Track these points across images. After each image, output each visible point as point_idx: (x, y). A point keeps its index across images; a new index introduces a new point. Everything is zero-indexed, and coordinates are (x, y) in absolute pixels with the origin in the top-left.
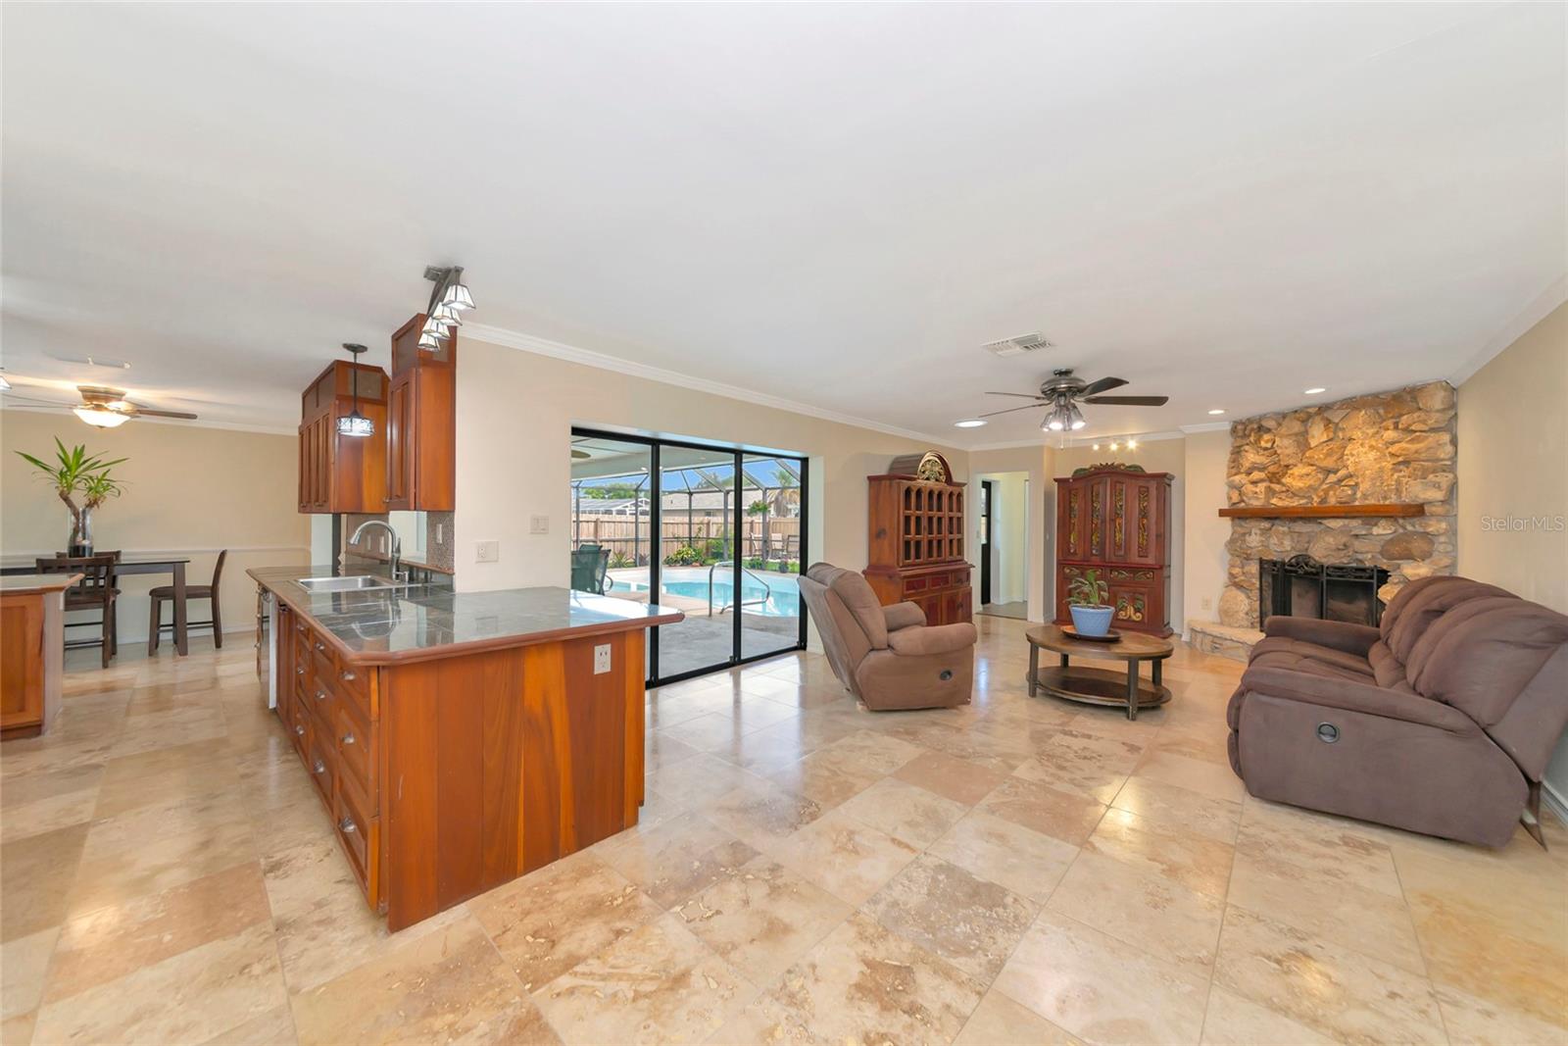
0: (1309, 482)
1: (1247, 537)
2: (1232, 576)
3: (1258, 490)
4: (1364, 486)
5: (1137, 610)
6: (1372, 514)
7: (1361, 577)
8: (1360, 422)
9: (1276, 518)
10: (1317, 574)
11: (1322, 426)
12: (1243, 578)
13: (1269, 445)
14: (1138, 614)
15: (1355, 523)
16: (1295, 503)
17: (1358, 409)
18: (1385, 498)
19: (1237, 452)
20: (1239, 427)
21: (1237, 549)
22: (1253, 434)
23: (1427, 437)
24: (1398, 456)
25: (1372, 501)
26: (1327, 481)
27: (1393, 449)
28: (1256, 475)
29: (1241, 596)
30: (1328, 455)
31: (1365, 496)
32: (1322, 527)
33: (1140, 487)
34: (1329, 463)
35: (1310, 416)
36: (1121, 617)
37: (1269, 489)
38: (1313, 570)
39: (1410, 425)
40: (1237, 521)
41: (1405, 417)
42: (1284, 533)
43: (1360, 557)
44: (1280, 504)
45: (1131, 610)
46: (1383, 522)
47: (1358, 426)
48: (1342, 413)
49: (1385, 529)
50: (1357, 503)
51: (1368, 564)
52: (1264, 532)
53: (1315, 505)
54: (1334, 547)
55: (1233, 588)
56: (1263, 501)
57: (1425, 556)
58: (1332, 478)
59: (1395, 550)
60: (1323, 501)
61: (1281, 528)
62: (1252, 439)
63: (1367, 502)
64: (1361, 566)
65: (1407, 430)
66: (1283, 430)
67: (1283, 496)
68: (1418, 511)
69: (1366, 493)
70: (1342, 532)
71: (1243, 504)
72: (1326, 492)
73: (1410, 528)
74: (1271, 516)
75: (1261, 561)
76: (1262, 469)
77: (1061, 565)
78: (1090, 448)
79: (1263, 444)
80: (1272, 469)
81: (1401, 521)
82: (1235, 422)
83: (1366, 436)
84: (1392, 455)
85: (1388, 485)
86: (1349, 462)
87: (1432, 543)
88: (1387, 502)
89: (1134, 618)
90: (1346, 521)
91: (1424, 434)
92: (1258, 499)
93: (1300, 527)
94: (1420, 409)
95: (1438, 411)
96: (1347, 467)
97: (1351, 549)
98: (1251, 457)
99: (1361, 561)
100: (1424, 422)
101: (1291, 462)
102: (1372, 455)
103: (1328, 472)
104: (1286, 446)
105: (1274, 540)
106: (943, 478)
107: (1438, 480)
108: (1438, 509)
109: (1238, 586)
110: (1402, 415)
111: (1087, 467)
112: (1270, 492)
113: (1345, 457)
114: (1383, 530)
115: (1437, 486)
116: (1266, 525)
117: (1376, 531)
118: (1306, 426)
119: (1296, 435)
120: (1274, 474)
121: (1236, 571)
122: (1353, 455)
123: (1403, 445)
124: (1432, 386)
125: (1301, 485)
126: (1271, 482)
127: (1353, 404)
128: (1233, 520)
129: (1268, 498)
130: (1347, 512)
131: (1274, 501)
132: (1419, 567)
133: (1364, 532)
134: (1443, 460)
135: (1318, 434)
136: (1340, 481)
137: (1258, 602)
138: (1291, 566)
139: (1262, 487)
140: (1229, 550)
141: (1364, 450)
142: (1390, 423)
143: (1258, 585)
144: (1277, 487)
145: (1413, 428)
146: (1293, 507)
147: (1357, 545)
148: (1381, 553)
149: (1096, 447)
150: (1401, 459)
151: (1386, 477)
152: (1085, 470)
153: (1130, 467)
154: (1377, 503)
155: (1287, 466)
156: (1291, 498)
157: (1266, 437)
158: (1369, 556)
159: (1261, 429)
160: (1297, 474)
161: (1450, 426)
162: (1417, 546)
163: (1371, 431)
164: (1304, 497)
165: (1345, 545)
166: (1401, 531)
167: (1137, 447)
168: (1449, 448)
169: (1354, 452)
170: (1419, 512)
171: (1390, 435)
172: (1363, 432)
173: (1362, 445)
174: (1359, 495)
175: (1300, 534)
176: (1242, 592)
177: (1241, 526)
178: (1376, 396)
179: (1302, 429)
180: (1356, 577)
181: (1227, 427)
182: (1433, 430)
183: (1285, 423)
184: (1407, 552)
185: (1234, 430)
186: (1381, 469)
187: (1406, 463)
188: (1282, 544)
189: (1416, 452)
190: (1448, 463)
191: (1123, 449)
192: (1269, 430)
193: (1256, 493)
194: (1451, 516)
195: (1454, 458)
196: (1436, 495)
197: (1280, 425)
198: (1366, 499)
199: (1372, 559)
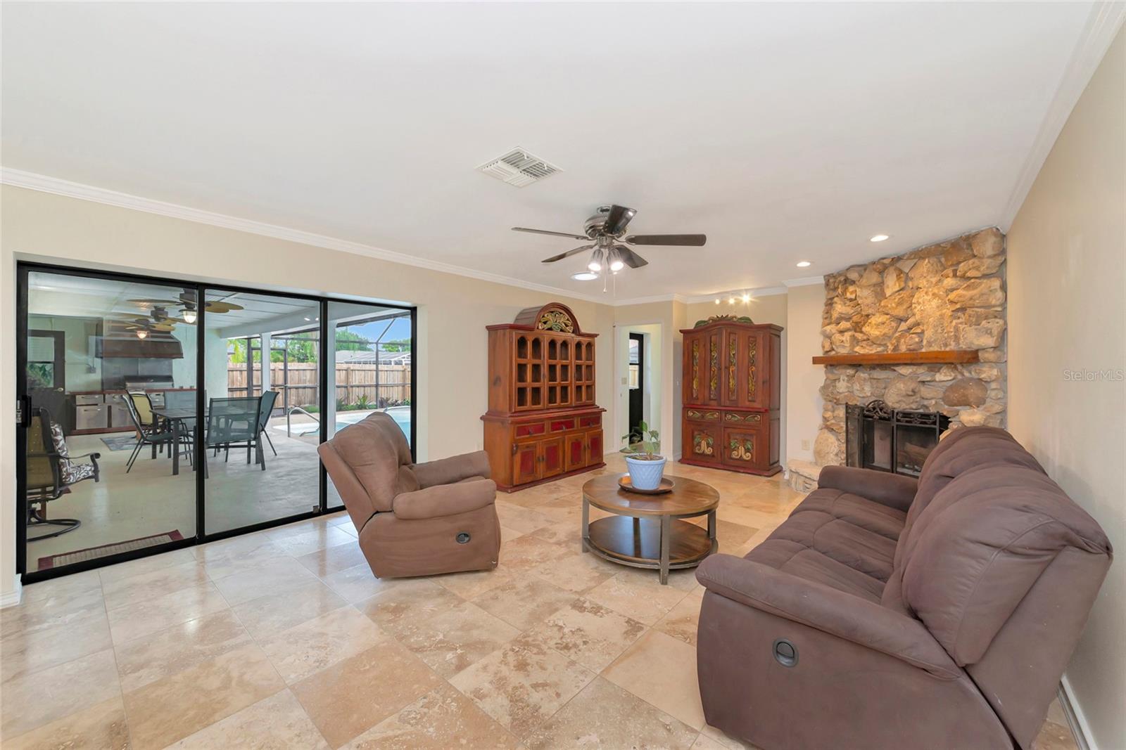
0: (884, 329)
1: (837, 384)
2: (825, 419)
3: (844, 339)
4: (929, 334)
5: (747, 450)
6: (936, 362)
7: (925, 423)
8: (925, 270)
9: (860, 365)
10: (889, 419)
11: (895, 275)
12: (833, 421)
13: (853, 296)
14: (748, 454)
15: (921, 370)
16: (874, 350)
17: (924, 258)
18: (946, 345)
19: (830, 304)
20: (831, 280)
21: (828, 392)
22: (840, 286)
23: (981, 284)
24: (956, 303)
25: (935, 348)
26: (899, 330)
27: (952, 296)
28: (844, 325)
29: (832, 438)
30: (899, 304)
31: (930, 344)
32: (896, 374)
33: (749, 337)
34: (900, 312)
35: (885, 267)
36: (734, 456)
37: (853, 338)
38: (886, 415)
39: (966, 272)
40: (829, 367)
41: (962, 264)
42: (865, 379)
43: (926, 403)
44: (862, 352)
45: (742, 450)
46: (944, 370)
47: (924, 275)
48: (911, 263)
49: (946, 375)
50: (924, 350)
51: (932, 410)
52: (849, 378)
53: (889, 352)
54: (904, 393)
55: (826, 431)
56: (848, 349)
57: (980, 402)
58: (904, 326)
59: (954, 396)
60: (896, 348)
61: (862, 375)
62: (840, 291)
63: (932, 349)
64: (927, 412)
65: (964, 277)
66: (864, 281)
67: (864, 344)
68: (972, 357)
69: (932, 342)
70: (911, 378)
71: (833, 353)
72: (898, 339)
73: (967, 374)
74: (856, 363)
75: (847, 406)
76: (848, 319)
77: (686, 408)
78: (713, 303)
79: (849, 295)
80: (855, 319)
81: (959, 367)
82: (829, 275)
83: (930, 285)
84: (952, 302)
85: (948, 332)
86: (916, 310)
87: (985, 389)
88: (948, 349)
89: (744, 457)
90: (915, 368)
91: (978, 281)
92: (844, 347)
93: (877, 374)
94: (975, 256)
95: (989, 257)
96: (914, 315)
97: (918, 396)
98: (839, 308)
99: (926, 407)
100: (977, 268)
101: (870, 311)
102: (935, 302)
103: (901, 320)
104: (864, 295)
105: (856, 387)
106: (570, 329)
107: (989, 326)
108: (990, 355)
109: (831, 430)
110: (959, 263)
111: (706, 319)
112: (855, 341)
113: (913, 306)
114: (944, 376)
115: (989, 332)
116: (850, 371)
117: (938, 377)
118: (882, 277)
119: (874, 285)
120: (857, 323)
121: (829, 414)
122: (919, 303)
123: (960, 292)
124: (983, 233)
125: (877, 333)
126: (856, 331)
127: (919, 254)
128: (826, 367)
129: (853, 346)
130: (914, 359)
131: (857, 349)
132: (973, 414)
133: (929, 379)
134: (994, 306)
135: (892, 285)
136: (910, 329)
137: (845, 445)
138: (868, 411)
139: (847, 335)
140: (823, 395)
141: (929, 298)
142: (949, 271)
143: (844, 429)
144: (859, 336)
145: (968, 274)
146: (871, 354)
147: (925, 391)
148: (943, 399)
149: (717, 302)
150: (958, 306)
151: (946, 324)
152: (705, 322)
153: (741, 319)
154: (939, 350)
155: (868, 316)
156: (870, 346)
157: (851, 288)
158: (933, 402)
159: (848, 282)
160: (874, 322)
161: (999, 272)
162: (973, 392)
163: (934, 280)
164: (880, 345)
165: (913, 391)
166: (959, 377)
167: (746, 304)
168: (1000, 294)
169: (920, 300)
170: (974, 358)
171: (950, 282)
172: (928, 281)
173: (926, 293)
174: (925, 342)
175: (878, 380)
176: (833, 434)
177: (833, 373)
178: (938, 245)
179: (880, 280)
180: (922, 423)
181: (822, 281)
182: (985, 276)
183: (866, 274)
184: (963, 398)
185: (827, 284)
186: (942, 316)
187: (963, 309)
188: (862, 390)
189: (971, 299)
190: (999, 309)
191: (738, 303)
192: (853, 282)
193: (843, 341)
194: (1001, 363)
195: (1004, 304)
196: (988, 341)
197: (861, 276)
198: (931, 346)
199: (934, 405)
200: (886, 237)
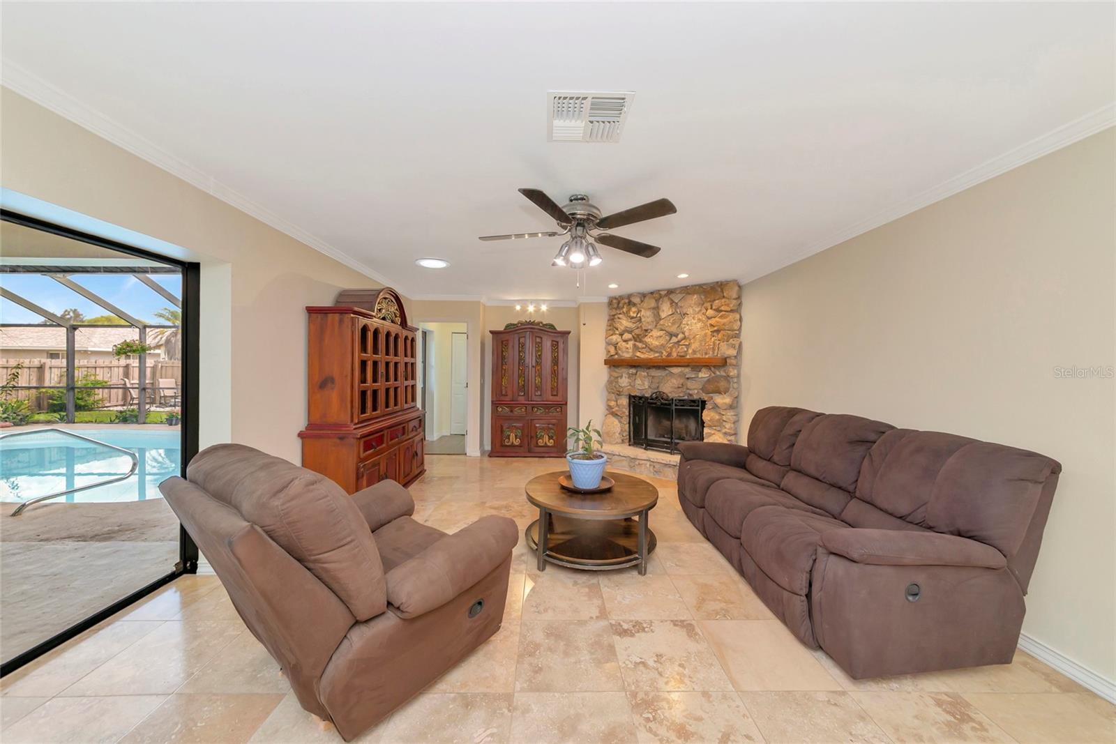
0: (662, 341)
1: (620, 380)
2: (609, 408)
3: (628, 346)
4: (695, 346)
5: (550, 438)
6: (696, 365)
7: (693, 406)
8: (693, 302)
9: (638, 366)
10: (669, 405)
11: (669, 303)
12: (617, 408)
13: (635, 315)
14: (551, 441)
15: (687, 370)
16: (652, 356)
17: (694, 293)
18: (706, 354)
19: (612, 319)
20: (614, 301)
21: (613, 389)
22: (625, 307)
23: (728, 316)
24: (714, 326)
25: (698, 356)
26: (671, 342)
27: (713, 321)
28: (627, 336)
29: (616, 421)
30: (673, 323)
31: (694, 352)
32: (667, 372)
33: (553, 341)
34: (673, 329)
35: (661, 297)
36: (540, 444)
37: (634, 345)
38: (667, 402)
39: (720, 307)
40: (612, 368)
41: (717, 301)
42: (644, 377)
43: (691, 392)
44: (642, 356)
45: (546, 438)
46: (703, 370)
47: (691, 305)
48: (680, 296)
49: (705, 374)
50: (688, 357)
51: (695, 397)
52: (630, 376)
53: (664, 357)
54: (676, 386)
55: (610, 416)
56: (631, 354)
57: (726, 391)
58: (674, 340)
59: (711, 387)
60: (670, 354)
61: (643, 373)
62: (625, 310)
63: (695, 356)
64: (691, 398)
65: (718, 310)
66: (645, 305)
67: (644, 350)
68: (724, 363)
69: (695, 350)
70: (680, 376)
71: (616, 356)
72: (671, 348)
73: (718, 373)
74: (635, 365)
75: (630, 397)
76: (630, 332)
77: (495, 404)
78: (513, 308)
79: (632, 314)
80: (637, 332)
81: (713, 369)
82: (610, 297)
83: (696, 313)
84: (711, 325)
85: (709, 345)
86: (685, 329)
87: (729, 382)
88: (707, 356)
89: (548, 444)
90: (683, 369)
91: (727, 313)
92: (628, 352)
93: (654, 372)
94: (724, 297)
95: (734, 299)
96: (683, 333)
97: (685, 387)
98: (624, 323)
99: (691, 395)
100: (728, 305)
101: (650, 327)
102: (699, 325)
103: (671, 335)
104: (647, 316)
105: (638, 382)
106: (398, 320)
107: (733, 342)
108: (734, 361)
109: (615, 415)
110: (715, 300)
111: (516, 323)
112: (636, 348)
113: (683, 326)
114: (704, 374)
115: (733, 346)
116: (633, 371)
117: (701, 375)
118: (658, 304)
119: (653, 309)
120: (638, 335)
121: (613, 403)
122: (688, 325)
123: (717, 319)
124: (732, 283)
125: (656, 343)
126: (636, 341)
127: (687, 290)
128: (610, 367)
129: (634, 352)
130: (682, 363)
131: (638, 354)
132: (724, 398)
133: (693, 376)
134: (736, 330)
135: (666, 310)
136: (679, 342)
137: (628, 425)
138: (652, 399)
139: (631, 344)
140: (607, 387)
141: (695, 321)
142: (708, 305)
143: (628, 414)
144: (640, 345)
145: (722, 308)
146: (651, 359)
147: (690, 384)
148: (702, 389)
149: (518, 308)
150: (716, 328)
151: (708, 340)
152: (514, 325)
153: (546, 325)
154: (701, 357)
155: (646, 330)
156: (649, 352)
157: (634, 309)
158: (696, 391)
159: (630, 304)
160: (655, 335)
161: (737, 309)
162: (723, 384)
163: (697, 310)
164: (657, 352)
165: (682, 385)
166: (713, 375)
167: (547, 310)
168: (739, 323)
169: (689, 323)
171: (710, 312)
172: (693, 310)
173: (693, 318)
174: (690, 351)
175: (653, 377)
176: (617, 419)
177: (616, 372)
178: (700, 286)
179: (656, 305)
180: (690, 406)
181: (606, 300)
182: (732, 311)
183: (646, 300)
184: (717, 389)
185: (610, 303)
186: (706, 335)
187: (718, 331)
188: (643, 385)
189: (723, 324)
190: (737, 332)
191: (537, 311)
192: (635, 305)
193: (627, 348)
194: (737, 366)
195: (740, 329)
196: (732, 352)
197: (642, 301)
198: (695, 354)
199: (696, 394)
200: (687, 276)
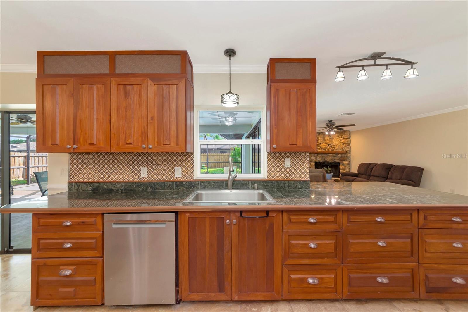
0: (326, 146)
6: (337, 153)
7: (336, 164)
10: (329, 164)
15: (334, 154)
16: (323, 150)
18: (340, 150)
23: (347, 140)
26: (329, 147)
27: (342, 141)
30: (330, 142)
31: (336, 149)
32: (327, 155)
34: (330, 143)
42: (320, 156)
43: (335, 160)
44: (319, 151)
46: (339, 154)
47: (335, 136)
50: (334, 151)
51: (337, 162)
52: (315, 156)
53: (326, 151)
54: (331, 159)
57: (346, 160)
59: (342, 159)
60: (328, 150)
63: (337, 151)
64: (335, 162)
65: (343, 138)
67: (320, 149)
68: (346, 152)
70: (332, 156)
73: (344, 155)
74: (317, 153)
75: (316, 162)
81: (342, 154)
83: (336, 139)
84: (342, 142)
85: (341, 148)
86: (333, 143)
87: (347, 157)
93: (323, 155)
94: (345, 135)
95: (349, 135)
99: (336, 161)
100: (347, 137)
101: (322, 142)
102: (338, 142)
103: (329, 145)
104: (321, 139)
105: (318, 158)
108: (348, 152)
110: (343, 135)
115: (349, 148)
116: (316, 155)
117: (339, 156)
119: (323, 137)
120: (318, 145)
124: (347, 131)
129: (317, 149)
130: (332, 152)
132: (346, 162)
133: (336, 156)
135: (327, 137)
136: (331, 146)
138: (324, 163)
142: (340, 137)
144: (318, 147)
145: (345, 138)
147: (335, 158)
148: (339, 160)
151: (341, 146)
155: (320, 143)
160: (323, 145)
161: (349, 138)
162: (345, 158)
163: (337, 138)
165: (333, 158)
166: (342, 156)
168: (350, 141)
169: (335, 141)
171: (341, 139)
175: (323, 157)
182: (348, 138)
183: (320, 134)
187: (344, 144)
188: (320, 159)
189: (346, 142)
194: (350, 153)
195: (350, 143)
196: (348, 149)
197: (319, 135)
199: (337, 161)
